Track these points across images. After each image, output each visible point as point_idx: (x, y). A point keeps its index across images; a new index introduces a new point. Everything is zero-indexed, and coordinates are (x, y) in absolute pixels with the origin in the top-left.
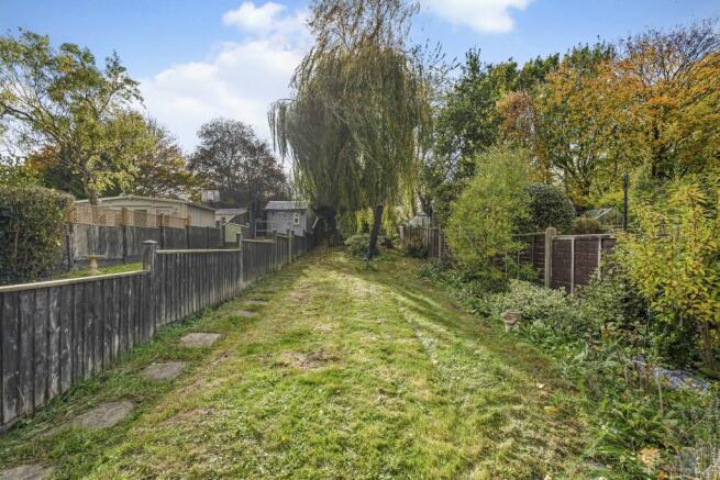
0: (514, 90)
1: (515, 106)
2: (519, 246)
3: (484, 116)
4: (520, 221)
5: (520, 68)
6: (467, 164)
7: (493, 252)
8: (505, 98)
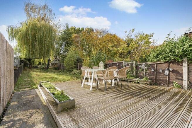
0: (76, 33)
1: (76, 37)
2: (75, 65)
3: (70, 39)
4: (75, 62)
5: (76, 29)
6: (66, 49)
7: (71, 66)
8: (74, 35)
